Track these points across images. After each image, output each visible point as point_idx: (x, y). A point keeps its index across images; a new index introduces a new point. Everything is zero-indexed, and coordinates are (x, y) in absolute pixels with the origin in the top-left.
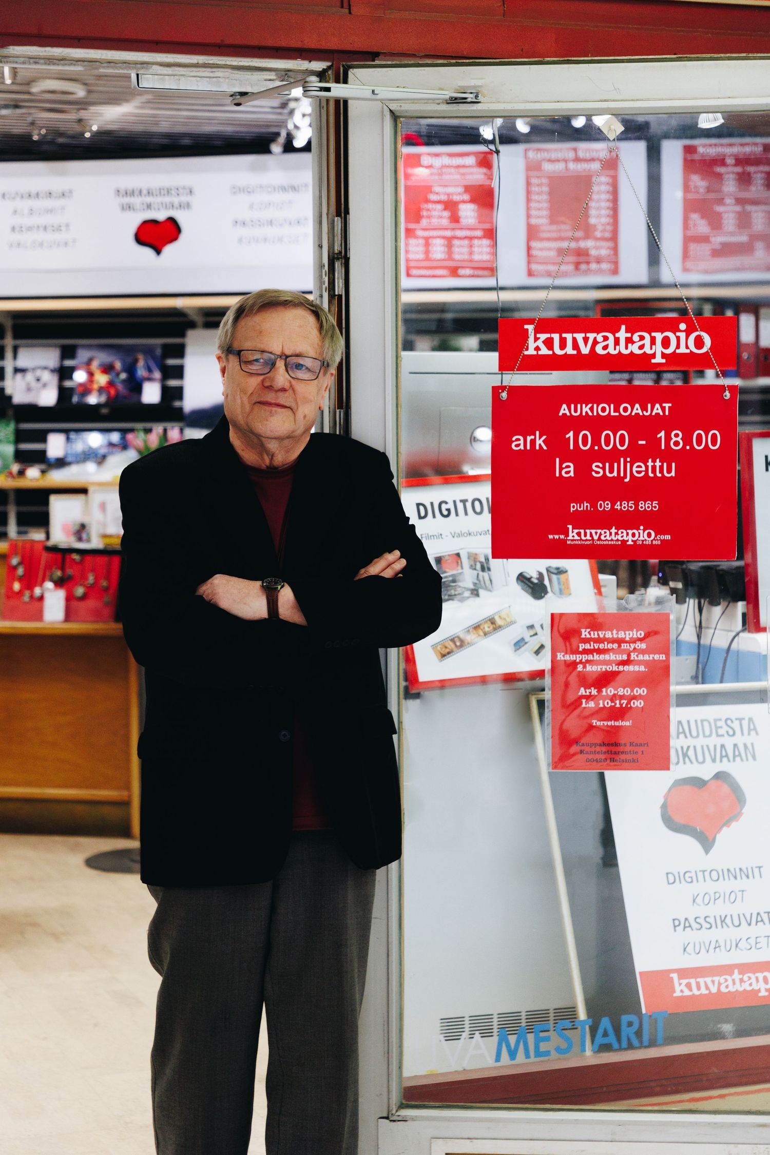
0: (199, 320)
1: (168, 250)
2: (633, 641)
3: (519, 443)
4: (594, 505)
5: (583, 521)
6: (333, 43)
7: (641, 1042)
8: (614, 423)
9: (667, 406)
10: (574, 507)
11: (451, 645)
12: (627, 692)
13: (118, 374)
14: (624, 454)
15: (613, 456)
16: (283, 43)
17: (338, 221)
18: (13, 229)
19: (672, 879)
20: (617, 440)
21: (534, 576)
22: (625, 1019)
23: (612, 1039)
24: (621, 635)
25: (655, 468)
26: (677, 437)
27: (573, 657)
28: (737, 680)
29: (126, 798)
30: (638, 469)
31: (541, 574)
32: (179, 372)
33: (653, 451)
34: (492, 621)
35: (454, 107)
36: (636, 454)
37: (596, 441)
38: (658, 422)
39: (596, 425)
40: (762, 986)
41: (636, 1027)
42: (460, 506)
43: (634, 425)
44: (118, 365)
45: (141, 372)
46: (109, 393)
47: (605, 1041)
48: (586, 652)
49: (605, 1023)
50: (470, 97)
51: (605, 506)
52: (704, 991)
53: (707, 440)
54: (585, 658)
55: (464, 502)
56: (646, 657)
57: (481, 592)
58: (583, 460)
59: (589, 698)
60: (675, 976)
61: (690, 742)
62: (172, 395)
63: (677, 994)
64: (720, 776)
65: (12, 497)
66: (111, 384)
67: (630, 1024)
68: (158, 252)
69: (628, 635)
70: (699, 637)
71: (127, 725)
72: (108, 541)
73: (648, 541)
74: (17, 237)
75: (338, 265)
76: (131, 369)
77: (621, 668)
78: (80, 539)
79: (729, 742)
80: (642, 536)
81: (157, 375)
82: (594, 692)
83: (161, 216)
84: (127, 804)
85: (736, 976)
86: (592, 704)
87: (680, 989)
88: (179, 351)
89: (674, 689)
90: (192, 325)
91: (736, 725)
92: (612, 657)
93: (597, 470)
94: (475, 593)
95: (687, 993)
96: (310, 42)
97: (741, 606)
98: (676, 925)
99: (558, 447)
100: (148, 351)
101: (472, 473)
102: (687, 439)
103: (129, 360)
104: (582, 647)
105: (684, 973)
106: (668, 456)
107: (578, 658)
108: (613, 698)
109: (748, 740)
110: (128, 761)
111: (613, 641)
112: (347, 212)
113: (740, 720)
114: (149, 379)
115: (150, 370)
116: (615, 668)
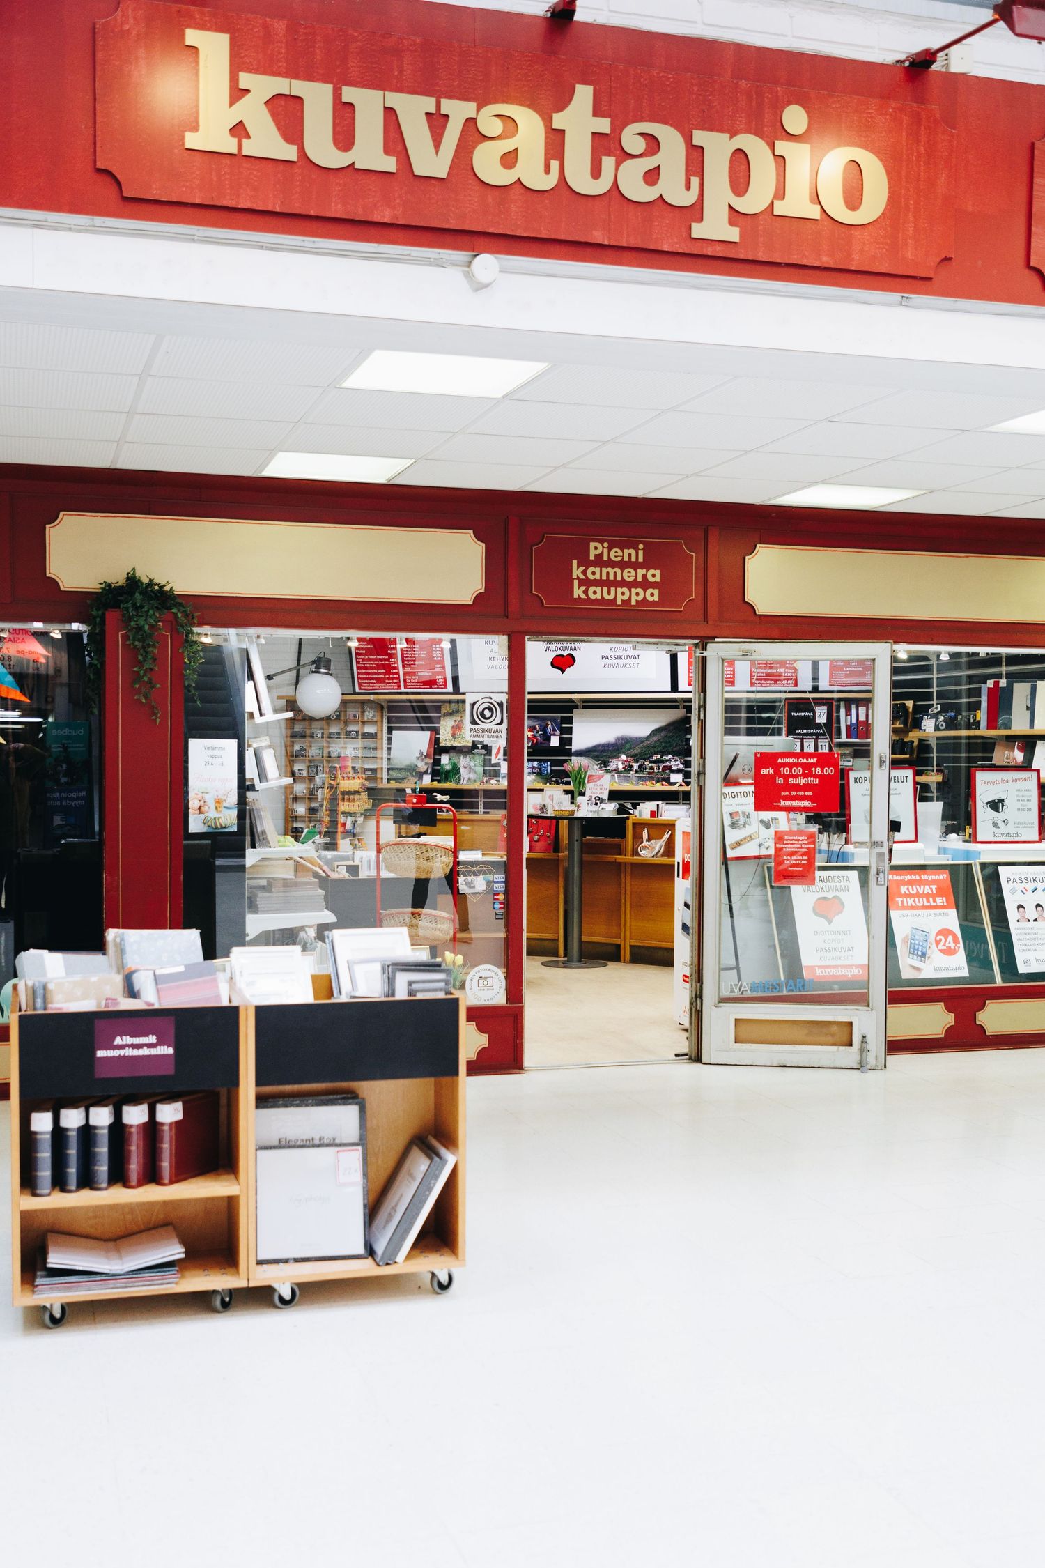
0: (580, 704)
1: (568, 670)
2: (803, 840)
3: (764, 772)
4: (790, 793)
5: (786, 799)
6: (702, 634)
7: (804, 989)
8: (797, 765)
9: (815, 759)
10: (783, 794)
11: (735, 845)
12: (801, 858)
13: (538, 732)
14: (800, 776)
15: (796, 776)
16: (685, 635)
17: (702, 694)
18: (490, 659)
19: (816, 933)
20: (798, 771)
21: (766, 820)
22: (798, 980)
23: (793, 988)
24: (799, 838)
25: (811, 781)
26: (819, 770)
27: (782, 846)
28: (843, 862)
29: (557, 938)
30: (805, 781)
31: (769, 820)
32: (570, 731)
33: (810, 775)
34: (751, 836)
35: (744, 657)
36: (804, 776)
37: (791, 771)
38: (812, 765)
39: (791, 766)
40: (849, 973)
41: (802, 983)
42: (739, 794)
43: (804, 766)
44: (538, 727)
45: (549, 731)
46: (533, 741)
47: (791, 988)
48: (786, 844)
49: (791, 982)
50: (749, 654)
51: (793, 793)
52: (827, 974)
53: (829, 771)
54: (786, 846)
55: (740, 792)
56: (807, 846)
57: (747, 826)
58: (786, 778)
59: (787, 860)
60: (817, 968)
61: (824, 884)
62: (566, 742)
63: (818, 974)
64: (835, 897)
65: (481, 793)
66: (534, 736)
67: (800, 983)
68: (563, 672)
69: (801, 838)
70: (829, 847)
71: (558, 902)
72: (557, 813)
73: (809, 806)
74: (492, 663)
75: (702, 709)
76: (544, 729)
77: (799, 850)
78: (543, 812)
79: (839, 885)
80: (807, 804)
81: (558, 733)
82: (789, 858)
83: (565, 653)
84: (557, 940)
85: (840, 969)
86: (788, 862)
87: (819, 972)
88: (570, 720)
89: (817, 864)
90: (577, 707)
91: (841, 879)
92: (795, 846)
93: (791, 781)
94: (744, 826)
95: (821, 974)
96: (693, 634)
97: (844, 834)
98: (817, 949)
99: (777, 773)
100: (553, 720)
101: (743, 782)
102: (822, 771)
103: (543, 724)
104: (785, 842)
105: (820, 967)
106: (816, 776)
107: (784, 846)
108: (796, 860)
109: (846, 884)
110: (558, 920)
111: (796, 840)
112: (706, 692)
113: (843, 877)
114: (554, 735)
115: (554, 730)
116: (796, 850)
